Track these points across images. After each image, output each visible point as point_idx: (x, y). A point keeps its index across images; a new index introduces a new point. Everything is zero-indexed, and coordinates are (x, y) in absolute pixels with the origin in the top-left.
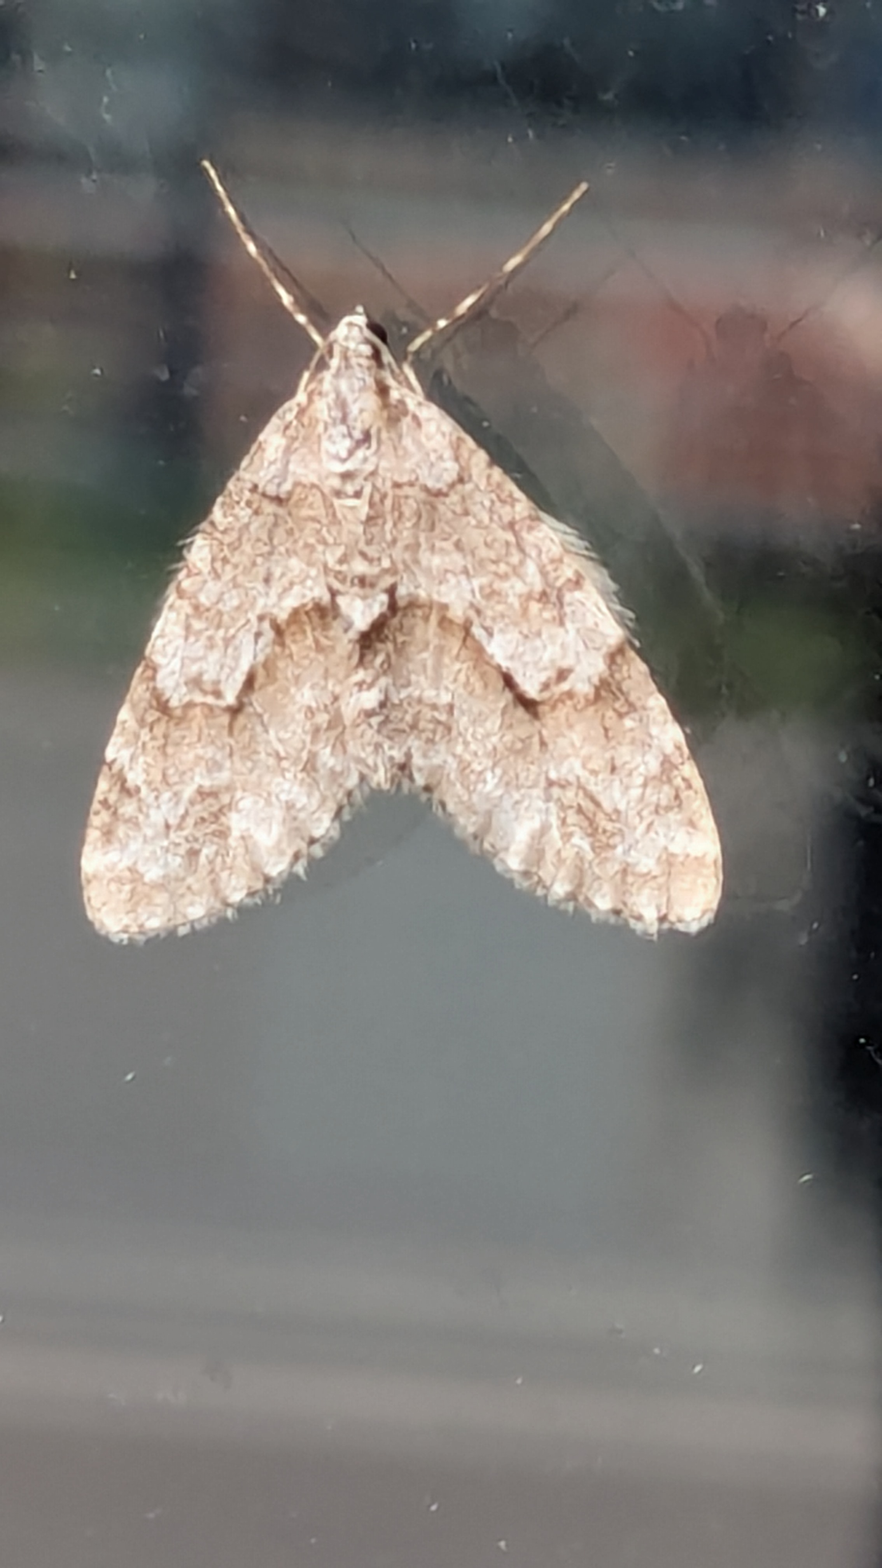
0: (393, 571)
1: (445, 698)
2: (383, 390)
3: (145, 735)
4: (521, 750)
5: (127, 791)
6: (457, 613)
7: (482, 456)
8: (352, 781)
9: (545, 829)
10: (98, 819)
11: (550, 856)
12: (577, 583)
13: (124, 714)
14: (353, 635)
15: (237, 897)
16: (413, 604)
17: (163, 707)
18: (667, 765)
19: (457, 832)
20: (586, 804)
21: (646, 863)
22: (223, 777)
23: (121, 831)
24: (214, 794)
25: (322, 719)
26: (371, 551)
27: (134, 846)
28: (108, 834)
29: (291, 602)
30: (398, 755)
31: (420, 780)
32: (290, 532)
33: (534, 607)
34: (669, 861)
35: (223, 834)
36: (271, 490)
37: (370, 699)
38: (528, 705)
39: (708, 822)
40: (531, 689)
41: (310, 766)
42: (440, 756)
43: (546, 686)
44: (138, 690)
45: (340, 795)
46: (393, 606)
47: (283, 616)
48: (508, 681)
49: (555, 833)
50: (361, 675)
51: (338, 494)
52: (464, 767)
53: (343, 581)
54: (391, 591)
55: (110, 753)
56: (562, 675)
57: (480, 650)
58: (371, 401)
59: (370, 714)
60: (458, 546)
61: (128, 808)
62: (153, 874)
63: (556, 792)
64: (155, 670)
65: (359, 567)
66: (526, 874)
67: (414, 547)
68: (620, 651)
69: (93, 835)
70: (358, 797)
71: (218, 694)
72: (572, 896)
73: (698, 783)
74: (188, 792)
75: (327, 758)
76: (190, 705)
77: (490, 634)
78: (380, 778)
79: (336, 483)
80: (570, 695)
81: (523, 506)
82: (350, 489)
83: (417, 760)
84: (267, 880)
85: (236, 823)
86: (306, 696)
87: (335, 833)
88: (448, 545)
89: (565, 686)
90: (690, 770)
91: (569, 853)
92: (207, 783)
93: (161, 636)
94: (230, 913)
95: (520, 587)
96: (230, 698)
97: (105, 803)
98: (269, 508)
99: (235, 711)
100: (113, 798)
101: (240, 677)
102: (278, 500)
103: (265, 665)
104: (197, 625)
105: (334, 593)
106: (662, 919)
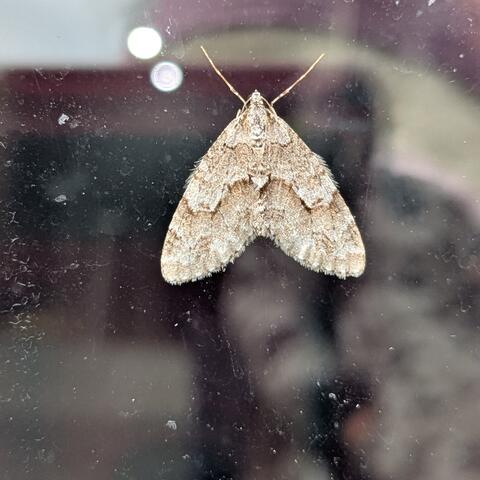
0: (270, 170)
1: (282, 208)
3: (184, 221)
4: (305, 224)
5: (176, 238)
6: (287, 182)
7: (296, 135)
8: (251, 234)
9: (311, 247)
10: (166, 247)
11: (312, 255)
12: (323, 173)
13: (176, 215)
14: (258, 189)
15: (211, 270)
16: (275, 180)
17: (191, 212)
18: (349, 227)
19: (282, 248)
20: (325, 239)
21: (343, 256)
22: (209, 233)
23: (174, 250)
24: (206, 238)
25: (243, 215)
26: (265, 163)
27: (179, 255)
28: (169, 251)
29: (235, 179)
30: (267, 225)
31: (272, 233)
32: (235, 158)
33: (312, 181)
34: (349, 255)
35: (208, 251)
36: (230, 146)
37: (261, 208)
38: (308, 209)
39: (361, 244)
40: (309, 205)
41: (237, 230)
42: (280, 225)
43: (314, 204)
44: (181, 207)
45: (246, 239)
46: (270, 180)
47: (232, 184)
48: (303, 203)
49: (314, 248)
50: (260, 201)
51: (254, 146)
52: (287, 229)
53: (255, 172)
54: (269, 176)
55: (170, 227)
56: (319, 200)
57: (295, 193)
58: (266, 118)
59: (261, 213)
60: (289, 162)
61: (177, 243)
62: (185, 263)
63: (315, 236)
64: (187, 201)
65: (261, 168)
66: (304, 260)
67: (276, 162)
68: (336, 193)
69: (164, 252)
70: (252, 239)
71: (208, 208)
72: (319, 267)
73: (358, 233)
74: (198, 238)
75: (243, 227)
76: (200, 211)
77: (298, 189)
78: (262, 233)
79: (254, 142)
80: (321, 206)
81: (308, 150)
82: (258, 145)
83: (272, 227)
84: (222, 264)
85: (212, 247)
86: (238, 208)
87: (244, 250)
88: (286, 162)
89: (320, 204)
90: (356, 229)
91: (318, 254)
92: (204, 235)
93: (189, 191)
95: (308, 175)
96: (212, 209)
97: (169, 242)
98: (229, 151)
99: (214, 213)
100: (171, 240)
101: (216, 203)
102: (232, 148)
103: (225, 199)
104: (203, 187)
105: (250, 176)
106: (347, 273)
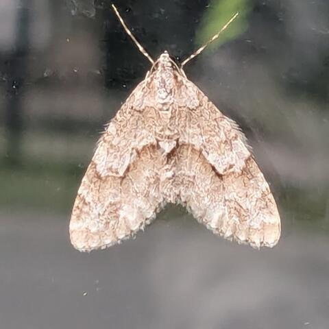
0: (178, 134)
1: (193, 174)
2: (176, 77)
3: (92, 186)
4: (216, 190)
5: (85, 203)
6: (197, 147)
7: (206, 98)
8: (161, 200)
9: (223, 215)
10: (75, 213)
11: (225, 224)
12: (236, 138)
13: (85, 179)
14: (165, 154)
15: (121, 237)
16: (184, 145)
17: (99, 177)
18: (264, 195)
19: (194, 216)
20: (238, 207)
21: (256, 225)
22: (118, 199)
23: (83, 216)
24: (114, 204)
25: (152, 180)
26: (172, 128)
27: (87, 221)
28: (78, 217)
29: (143, 143)
30: (177, 192)
31: (183, 200)
32: (143, 122)
33: (223, 145)
34: (264, 225)
35: (117, 217)
36: (138, 109)
37: (170, 174)
38: (220, 176)
39: (276, 212)
40: (220, 171)
41: (147, 195)
42: (191, 192)
43: (225, 170)
44: (90, 171)
45: (157, 204)
46: (178, 145)
47: (140, 148)
48: (214, 169)
49: (227, 216)
50: (167, 166)
51: (161, 110)
52: (198, 196)
53: (162, 137)
54: (177, 140)
55: (79, 192)
56: (231, 167)
57: (205, 159)
58: (172, 81)
59: (170, 179)
60: (199, 126)
61: (86, 209)
62: (94, 230)
63: (227, 203)
64: (96, 165)
65: (168, 133)
66: (217, 229)
67: (185, 127)
68: (249, 159)
69: (73, 217)
70: (162, 205)
71: (117, 173)
72: (232, 236)
73: (273, 201)
74: (107, 204)
75: (153, 193)
76: (108, 176)
77: (208, 154)
78: (171, 199)
79: (161, 106)
80: (233, 173)
81: (219, 114)
82: (165, 108)
83: (183, 193)
84: (132, 231)
85: (122, 213)
86: (147, 173)
87: (154, 216)
88: (196, 126)
89: (231, 170)
90: (271, 196)
91: (231, 222)
92: (113, 201)
93: (98, 154)
94: (119, 242)
95: (218, 139)
96: (121, 174)
97: (78, 207)
98: (137, 114)
99: (123, 178)
100: (80, 206)
101: (125, 167)
102: (140, 111)
103: (133, 164)
104: (111, 151)
105: (158, 141)
106: (262, 243)
